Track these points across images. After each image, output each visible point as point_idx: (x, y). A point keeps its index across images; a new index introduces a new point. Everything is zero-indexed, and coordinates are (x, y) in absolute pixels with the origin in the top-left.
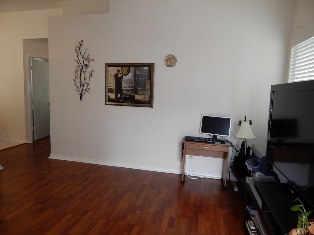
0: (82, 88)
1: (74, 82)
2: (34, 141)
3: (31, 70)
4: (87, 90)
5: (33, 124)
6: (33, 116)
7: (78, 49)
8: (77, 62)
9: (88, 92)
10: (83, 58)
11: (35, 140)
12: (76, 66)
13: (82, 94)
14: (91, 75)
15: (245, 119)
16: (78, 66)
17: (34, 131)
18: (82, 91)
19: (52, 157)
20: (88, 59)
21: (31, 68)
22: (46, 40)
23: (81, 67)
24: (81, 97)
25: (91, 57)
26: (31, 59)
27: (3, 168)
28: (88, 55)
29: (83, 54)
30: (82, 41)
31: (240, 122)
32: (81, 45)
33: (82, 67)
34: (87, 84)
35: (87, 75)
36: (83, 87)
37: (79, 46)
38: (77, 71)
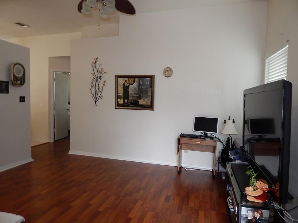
0: (96, 95)
1: (90, 90)
3: (54, 82)
4: (101, 97)
5: (55, 126)
6: (55, 120)
7: (94, 64)
8: (93, 75)
9: (101, 98)
10: (98, 71)
11: (56, 140)
12: (92, 78)
13: (96, 100)
14: (104, 85)
15: (229, 118)
16: (94, 78)
17: (55, 132)
18: (96, 98)
19: (71, 152)
20: (101, 72)
21: (54, 80)
22: (68, 58)
23: (96, 79)
24: (96, 103)
25: (104, 71)
26: (54, 73)
27: (33, 160)
28: (102, 69)
29: (97, 68)
30: (97, 58)
31: (225, 121)
32: (96, 61)
33: (97, 78)
34: (100, 92)
35: (101, 85)
36: (97, 94)
37: (95, 62)
38: (93, 82)
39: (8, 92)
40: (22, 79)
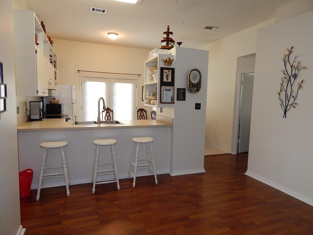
0: (287, 102)
1: (279, 95)
2: (238, 154)
3: (242, 85)
4: (294, 105)
5: (239, 136)
6: (239, 129)
7: (287, 57)
8: (284, 73)
9: (294, 107)
10: (291, 67)
11: (239, 152)
12: (282, 78)
13: (286, 109)
14: (300, 87)
16: (284, 77)
17: (238, 143)
18: (287, 106)
19: (248, 173)
20: (298, 68)
21: (242, 83)
23: (288, 78)
24: (285, 113)
25: (303, 64)
26: (243, 74)
27: (205, 172)
28: (299, 63)
29: (291, 62)
30: (292, 48)
32: (290, 52)
33: (290, 78)
34: (294, 97)
35: (295, 87)
36: (289, 101)
37: (288, 54)
38: (283, 83)
39: (184, 100)
40: (197, 85)
